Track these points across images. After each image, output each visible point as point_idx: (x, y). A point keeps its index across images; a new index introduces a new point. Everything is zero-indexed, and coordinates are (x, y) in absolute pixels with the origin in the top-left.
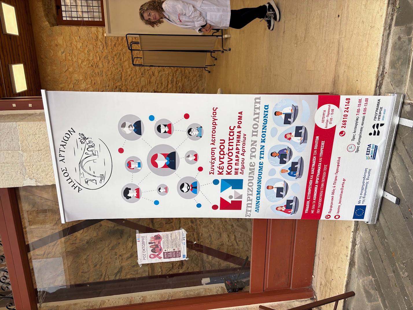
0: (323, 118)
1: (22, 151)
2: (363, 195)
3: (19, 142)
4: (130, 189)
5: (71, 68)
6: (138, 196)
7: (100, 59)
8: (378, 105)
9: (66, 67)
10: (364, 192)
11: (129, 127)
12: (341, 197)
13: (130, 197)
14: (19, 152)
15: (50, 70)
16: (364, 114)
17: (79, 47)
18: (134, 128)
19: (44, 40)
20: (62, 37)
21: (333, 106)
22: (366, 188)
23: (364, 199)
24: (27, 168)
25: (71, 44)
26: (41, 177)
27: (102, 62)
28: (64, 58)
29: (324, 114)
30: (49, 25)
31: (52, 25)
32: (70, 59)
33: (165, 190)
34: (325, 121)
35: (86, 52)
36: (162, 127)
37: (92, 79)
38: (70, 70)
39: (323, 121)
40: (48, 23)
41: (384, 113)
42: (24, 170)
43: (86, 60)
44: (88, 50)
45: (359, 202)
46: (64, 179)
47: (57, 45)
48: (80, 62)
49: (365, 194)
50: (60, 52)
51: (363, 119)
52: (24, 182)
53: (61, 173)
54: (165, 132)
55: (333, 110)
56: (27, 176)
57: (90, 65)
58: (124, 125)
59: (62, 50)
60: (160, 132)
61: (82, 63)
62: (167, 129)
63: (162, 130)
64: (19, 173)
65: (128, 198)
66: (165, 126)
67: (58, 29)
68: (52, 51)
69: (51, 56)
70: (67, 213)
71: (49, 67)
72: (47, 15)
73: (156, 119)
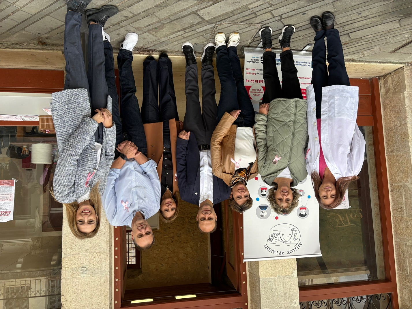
0: (257, 95)
1: (276, 276)
2: (305, 64)
3: (271, 278)
4: (300, 213)
5: (175, 259)
6: (305, 208)
7: (167, 235)
8: (250, 62)
9: (173, 263)
10: (303, 64)
11: (263, 213)
12: (306, 78)
13: (305, 213)
14: (277, 278)
15: (177, 276)
16: (255, 70)
17: (157, 252)
18: (264, 210)
19: (153, 279)
20: (150, 265)
21: (251, 90)
22: (300, 62)
23: (307, 63)
24: (287, 275)
25: (155, 258)
26: (292, 267)
27: (169, 233)
28: (167, 264)
29: (255, 95)
30: (141, 275)
31: (141, 272)
32: (167, 259)
33: (301, 192)
34: (259, 94)
35: (161, 246)
36: (263, 193)
37: (183, 242)
38: (176, 260)
39: (259, 95)
40: (139, 276)
41: (255, 57)
42: (288, 276)
43: (167, 247)
44: (159, 245)
45: (309, 66)
46: (294, 253)
47: (157, 270)
48: (170, 251)
49: (304, 63)
50: (162, 267)
51: (258, 70)
52: (295, 277)
53: (290, 254)
54: (266, 191)
55: (253, 90)
56: (291, 275)
57: (172, 243)
58: (262, 216)
59: (161, 265)
60: (266, 194)
61: (170, 250)
62: (264, 190)
63: (264, 194)
64: (289, 279)
65: (306, 215)
66: (262, 191)
67: (144, 268)
68: (161, 274)
69: (165, 275)
70: (315, 253)
71: (174, 277)
72: (133, 276)
73: (258, 197)
